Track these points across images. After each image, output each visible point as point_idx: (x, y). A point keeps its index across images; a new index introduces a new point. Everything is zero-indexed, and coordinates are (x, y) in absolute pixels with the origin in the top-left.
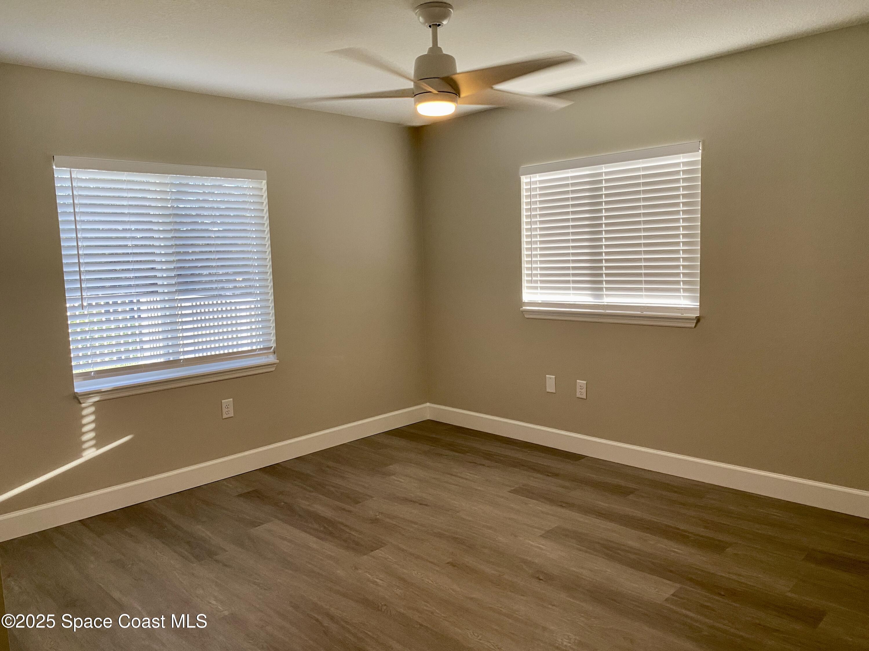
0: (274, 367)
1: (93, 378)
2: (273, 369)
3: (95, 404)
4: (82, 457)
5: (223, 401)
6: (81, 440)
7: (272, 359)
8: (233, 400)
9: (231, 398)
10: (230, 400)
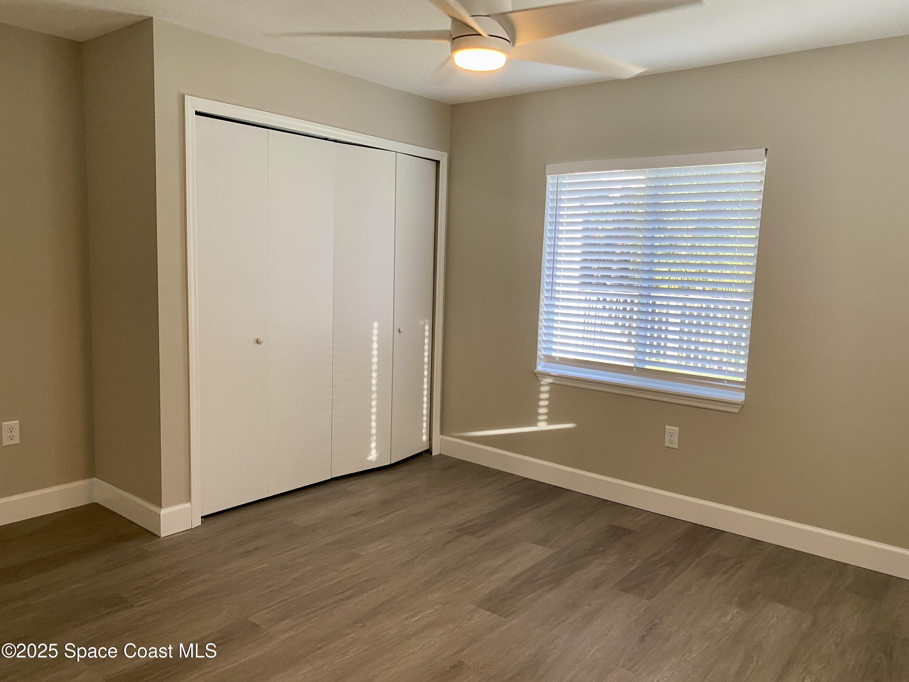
0: (738, 408)
1: (557, 363)
2: (737, 411)
3: (550, 384)
4: (536, 425)
5: (666, 426)
6: (537, 411)
7: (740, 397)
8: (679, 429)
9: (678, 427)
10: (676, 428)
